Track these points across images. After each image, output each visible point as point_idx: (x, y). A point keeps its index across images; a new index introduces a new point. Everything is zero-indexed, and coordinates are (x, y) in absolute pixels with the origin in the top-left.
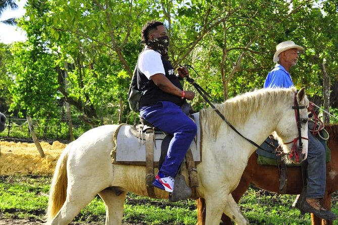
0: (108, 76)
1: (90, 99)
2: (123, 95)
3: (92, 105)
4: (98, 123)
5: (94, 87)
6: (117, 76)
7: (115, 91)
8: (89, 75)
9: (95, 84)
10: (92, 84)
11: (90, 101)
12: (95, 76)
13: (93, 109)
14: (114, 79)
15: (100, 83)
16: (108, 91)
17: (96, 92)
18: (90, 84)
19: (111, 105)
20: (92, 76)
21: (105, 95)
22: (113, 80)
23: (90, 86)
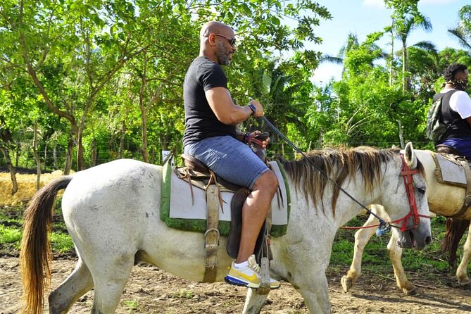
0: (27, 99)
1: (6, 122)
2: (43, 119)
3: (8, 129)
4: (15, 147)
5: (11, 110)
6: (36, 99)
7: (34, 114)
8: (6, 97)
9: (11, 106)
10: (9, 106)
11: (5, 124)
12: (12, 97)
13: (9, 133)
14: (33, 102)
15: (17, 105)
16: (27, 114)
17: (12, 115)
18: (5, 106)
19: (30, 129)
20: (9, 98)
21: (24, 119)
22: (32, 104)
23: (6, 109)
